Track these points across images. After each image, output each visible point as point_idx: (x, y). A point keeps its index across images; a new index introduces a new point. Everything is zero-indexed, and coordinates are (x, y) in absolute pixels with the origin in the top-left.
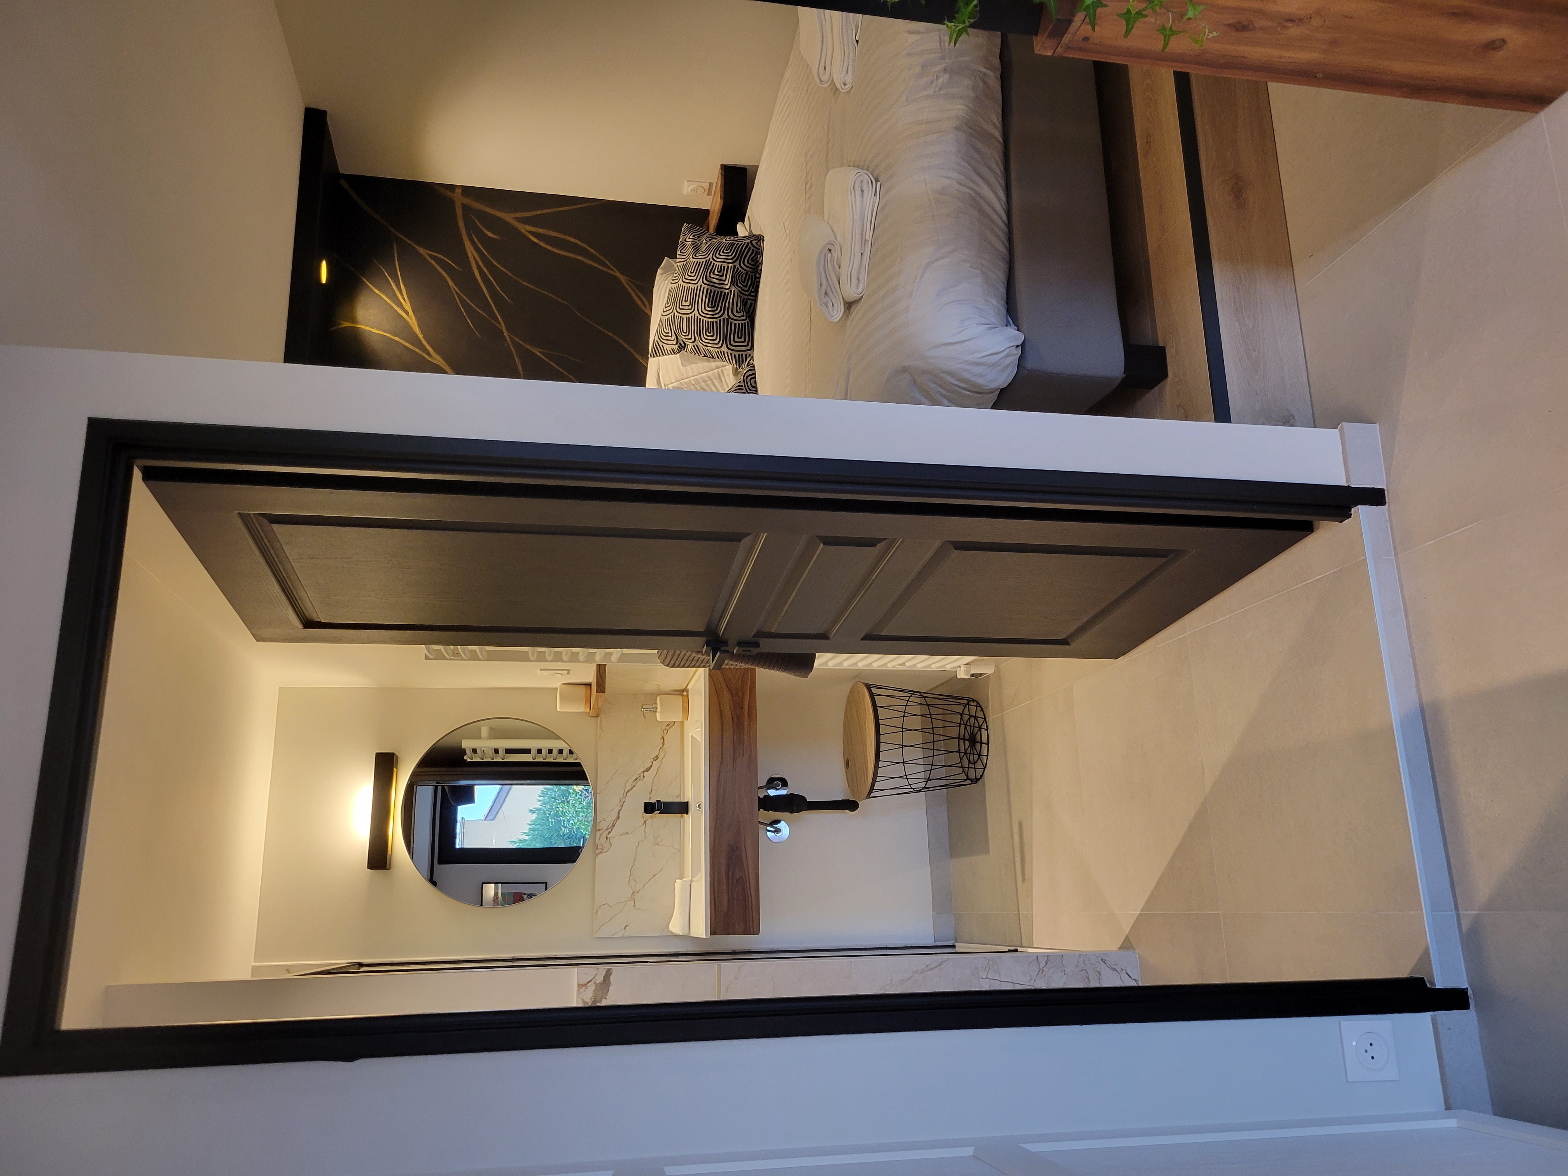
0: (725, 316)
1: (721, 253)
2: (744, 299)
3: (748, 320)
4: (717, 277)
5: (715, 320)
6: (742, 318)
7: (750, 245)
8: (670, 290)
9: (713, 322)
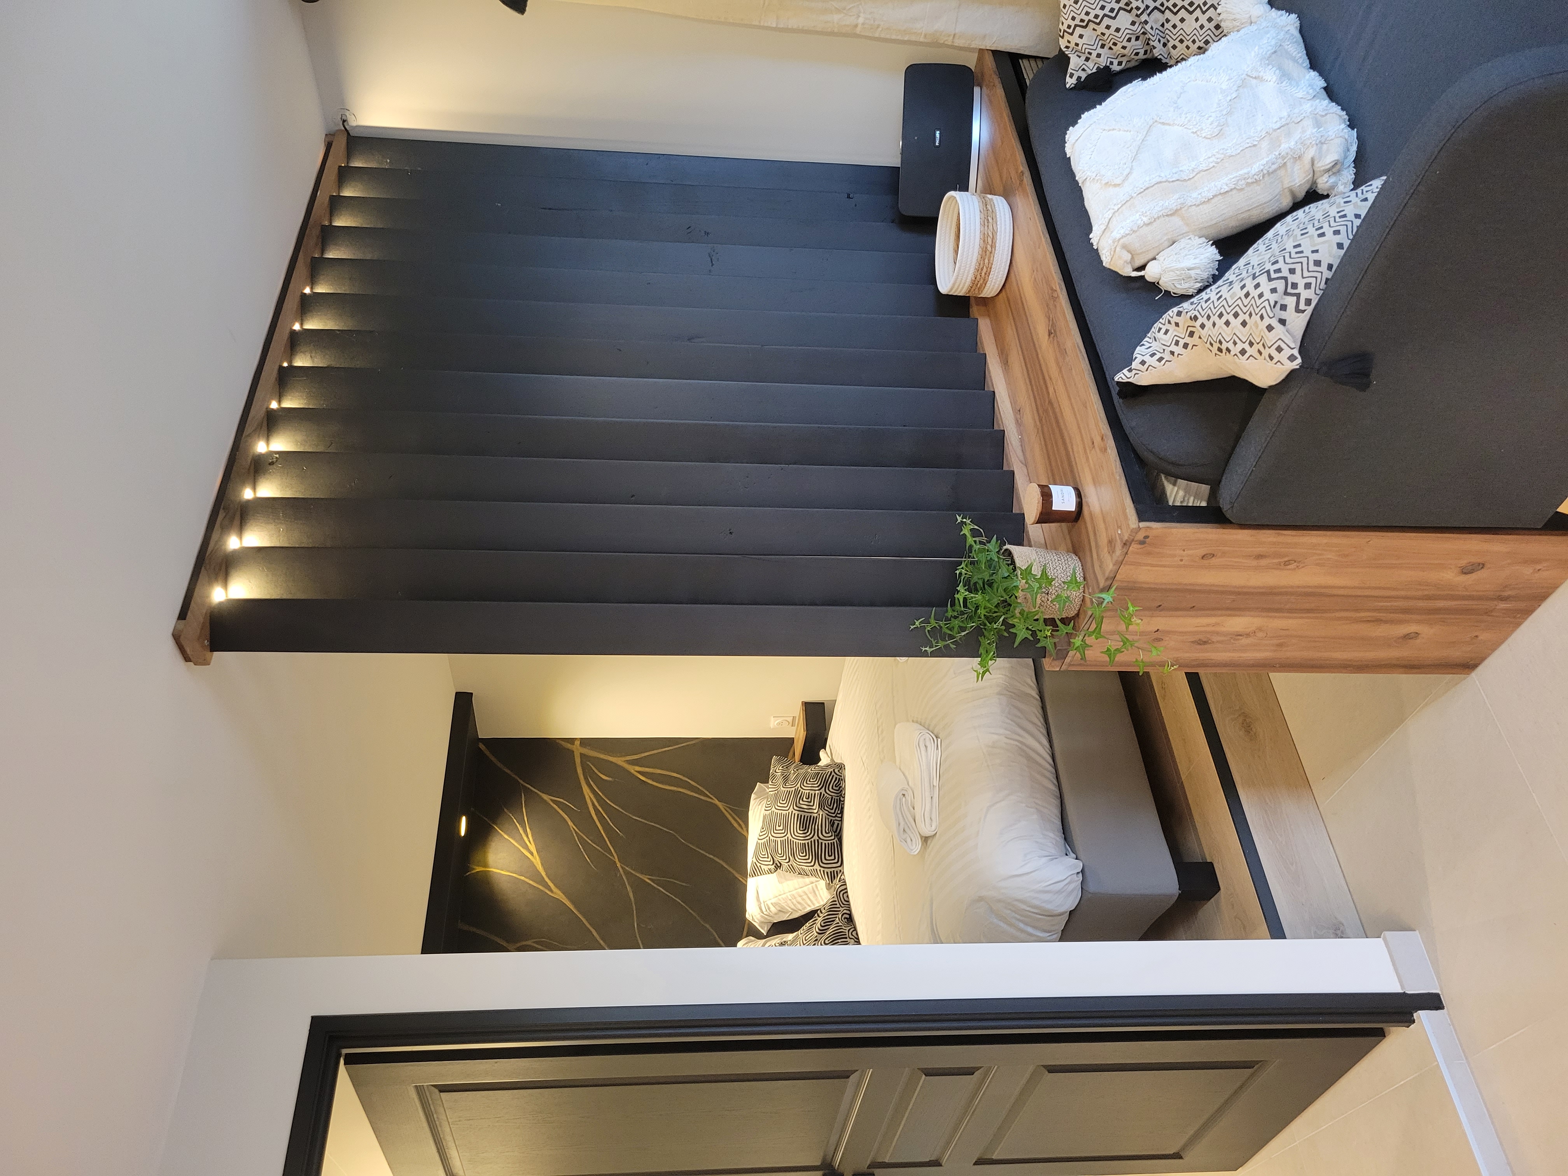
0: (816, 837)
1: (808, 782)
2: (831, 820)
3: (836, 839)
4: (806, 803)
5: (807, 841)
6: (830, 838)
7: (833, 773)
8: (764, 817)
9: (805, 844)
